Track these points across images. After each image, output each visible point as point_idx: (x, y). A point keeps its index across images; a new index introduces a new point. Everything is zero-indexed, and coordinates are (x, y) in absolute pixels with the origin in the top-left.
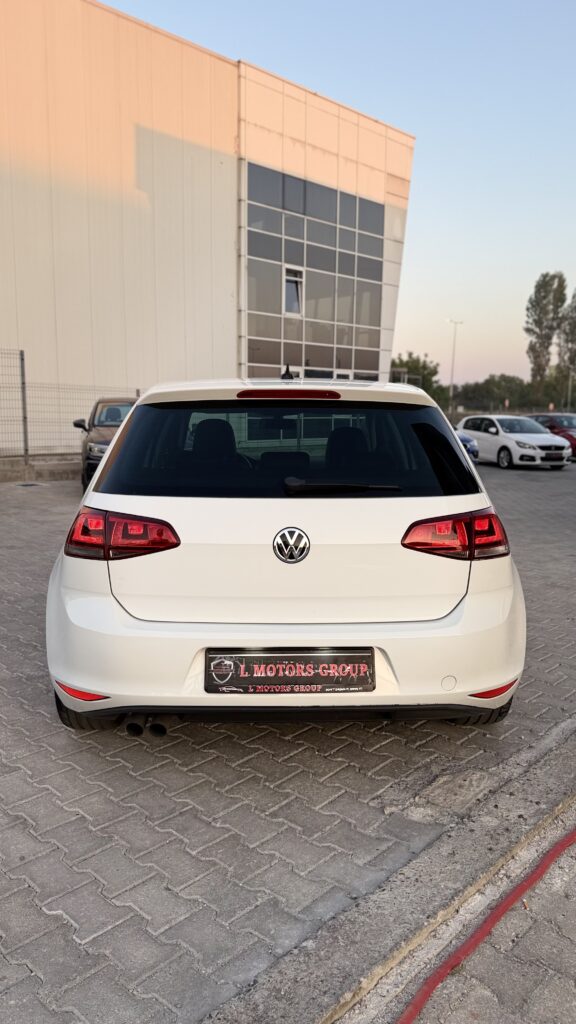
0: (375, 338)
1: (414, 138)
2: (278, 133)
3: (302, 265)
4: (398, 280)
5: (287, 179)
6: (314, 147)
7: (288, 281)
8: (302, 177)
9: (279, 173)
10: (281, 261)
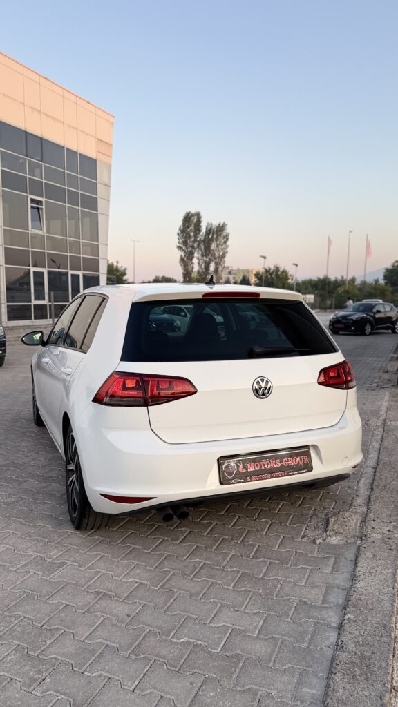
0: (95, 250)
1: (114, 117)
2: (21, 103)
3: (42, 197)
4: (108, 210)
5: (29, 136)
6: (47, 115)
7: (32, 207)
8: (40, 135)
9: (23, 131)
10: (27, 193)
